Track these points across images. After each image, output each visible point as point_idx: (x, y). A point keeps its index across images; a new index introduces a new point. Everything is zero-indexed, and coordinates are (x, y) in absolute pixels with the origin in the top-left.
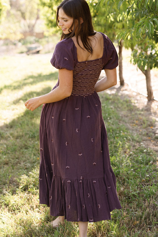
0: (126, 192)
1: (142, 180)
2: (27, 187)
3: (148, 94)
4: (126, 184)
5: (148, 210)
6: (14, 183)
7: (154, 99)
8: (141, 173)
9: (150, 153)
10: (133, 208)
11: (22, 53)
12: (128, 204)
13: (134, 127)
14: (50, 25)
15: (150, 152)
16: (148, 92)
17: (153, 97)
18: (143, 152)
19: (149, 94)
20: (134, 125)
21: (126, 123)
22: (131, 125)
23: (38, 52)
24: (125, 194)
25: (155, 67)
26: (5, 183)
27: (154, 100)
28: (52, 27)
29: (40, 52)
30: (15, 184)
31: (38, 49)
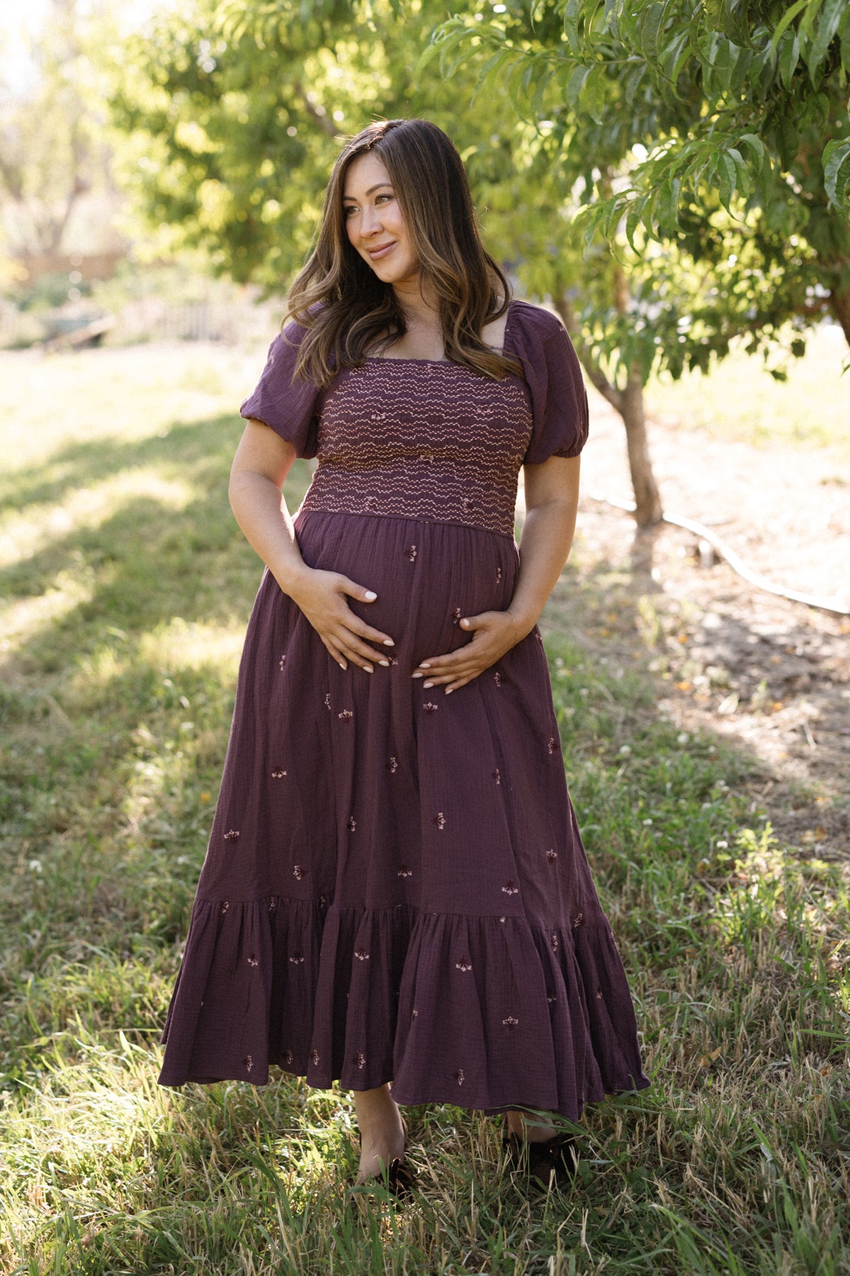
0: (639, 921)
1: (699, 865)
2: (178, 925)
3: (638, 500)
4: (628, 886)
5: (755, 991)
6: (114, 910)
7: (666, 517)
8: (691, 834)
9: (707, 748)
10: (682, 985)
11: (22, 345)
12: (656, 973)
13: (605, 641)
14: (161, 212)
15: (704, 744)
16: (637, 492)
17: (662, 512)
18: (673, 743)
19: (643, 496)
20: (603, 631)
21: (566, 625)
22: (591, 631)
23: (96, 341)
24: (636, 930)
25: (691, 368)
26: (70, 914)
27: (667, 523)
28: (170, 220)
29: (107, 340)
30: (121, 915)
31: (95, 329)
